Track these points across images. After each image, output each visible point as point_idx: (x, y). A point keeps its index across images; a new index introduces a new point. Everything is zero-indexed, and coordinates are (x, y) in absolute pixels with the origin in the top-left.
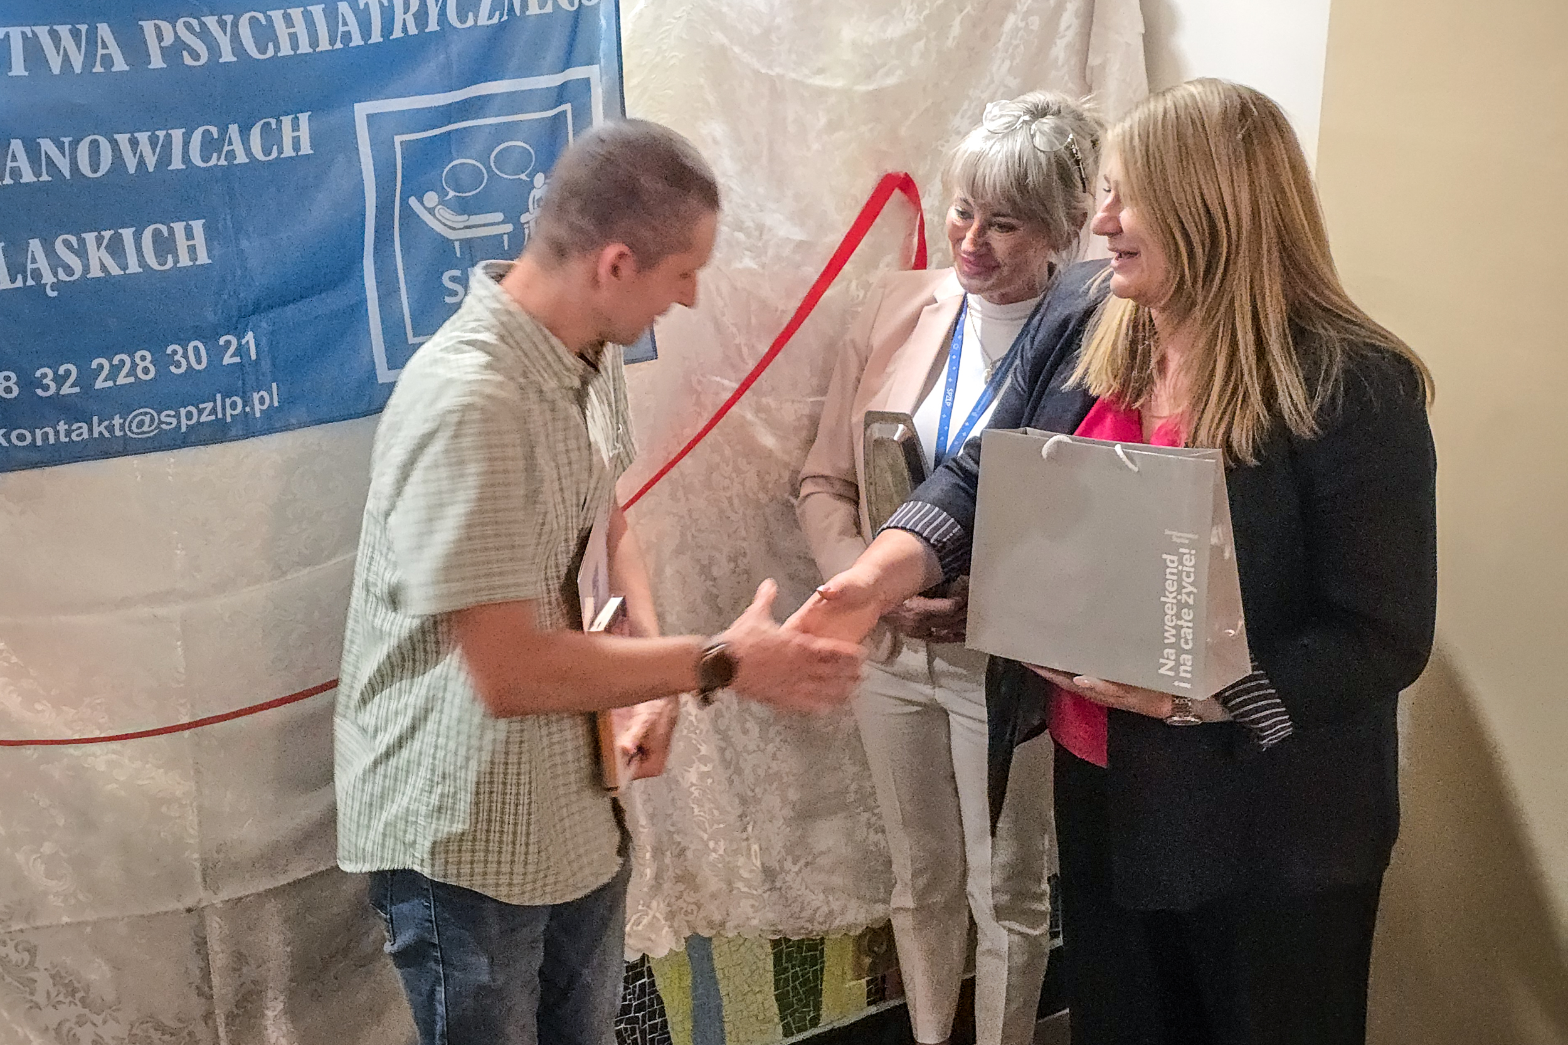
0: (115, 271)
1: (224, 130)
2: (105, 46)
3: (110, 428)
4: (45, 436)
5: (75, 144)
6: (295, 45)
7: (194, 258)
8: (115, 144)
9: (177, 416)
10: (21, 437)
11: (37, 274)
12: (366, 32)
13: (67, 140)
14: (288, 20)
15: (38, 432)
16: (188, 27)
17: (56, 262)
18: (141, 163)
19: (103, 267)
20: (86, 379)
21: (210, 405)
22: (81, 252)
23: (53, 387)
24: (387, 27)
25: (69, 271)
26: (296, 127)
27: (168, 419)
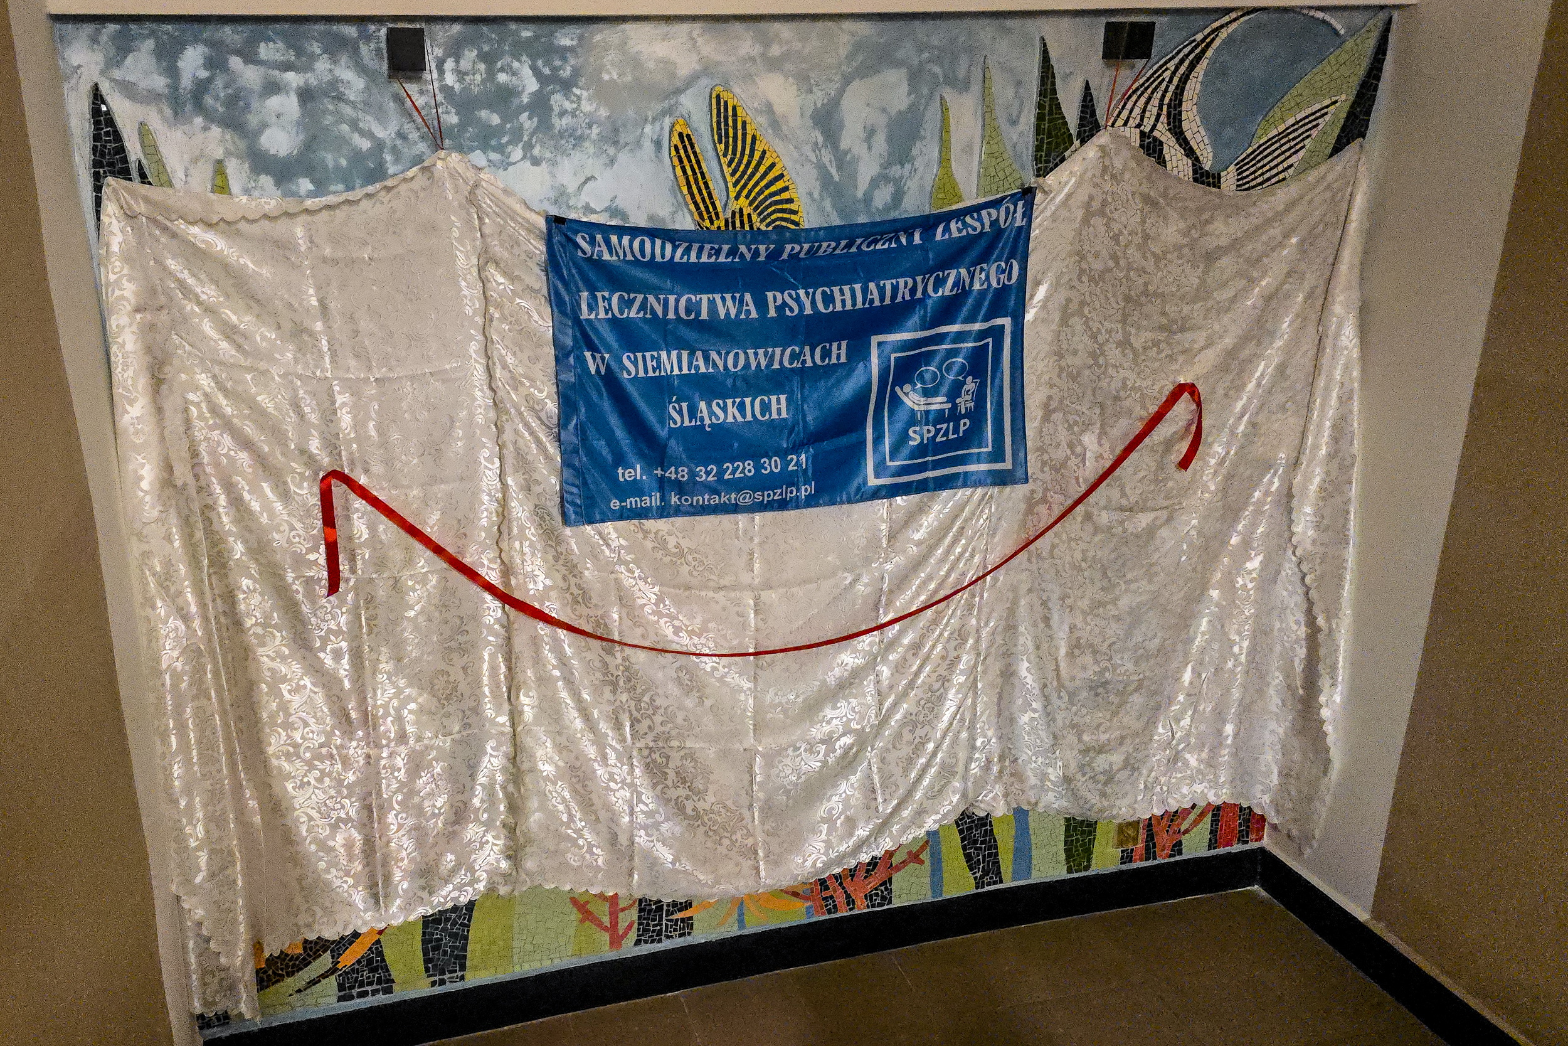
0: (740, 419)
1: (802, 350)
2: (747, 305)
3: (729, 499)
4: (698, 501)
5: (727, 353)
6: (844, 305)
7: (779, 414)
8: (746, 354)
9: (763, 496)
10: (686, 500)
11: (702, 420)
12: (882, 299)
13: (723, 352)
14: (842, 292)
15: (695, 499)
16: (790, 295)
17: (712, 413)
18: (759, 365)
19: (734, 417)
20: (721, 473)
21: (779, 491)
22: (724, 409)
23: (704, 476)
24: (894, 296)
25: (718, 418)
26: (839, 348)
27: (758, 496)
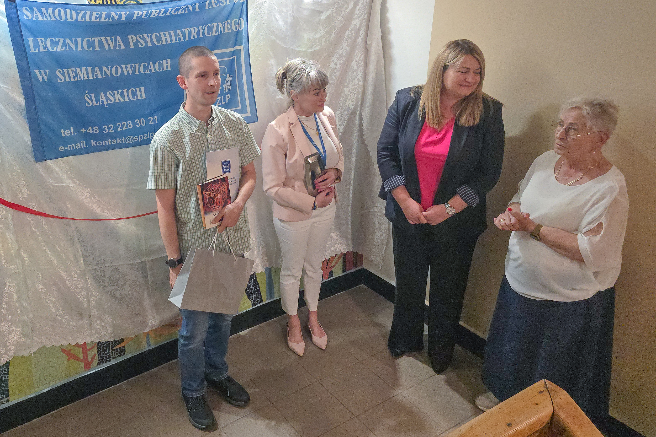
0: (122, 100)
1: (149, 64)
2: (119, 42)
3: (122, 141)
4: (106, 143)
5: (112, 68)
6: (166, 41)
7: (142, 97)
8: (121, 67)
9: (138, 138)
10: (99, 143)
11: (103, 102)
12: (184, 38)
13: (109, 67)
14: (165, 35)
16: (140, 37)
17: (107, 98)
18: (128, 72)
19: (119, 100)
20: (116, 128)
21: (146, 135)
22: (113, 96)
23: (107, 130)
24: (190, 37)
25: (111, 101)
26: (167, 63)
27: (136, 138)
